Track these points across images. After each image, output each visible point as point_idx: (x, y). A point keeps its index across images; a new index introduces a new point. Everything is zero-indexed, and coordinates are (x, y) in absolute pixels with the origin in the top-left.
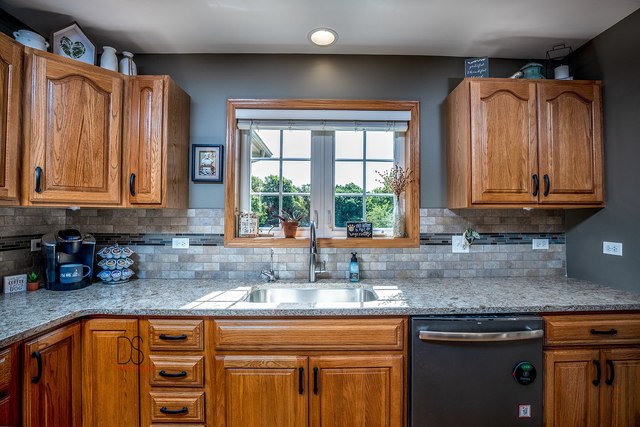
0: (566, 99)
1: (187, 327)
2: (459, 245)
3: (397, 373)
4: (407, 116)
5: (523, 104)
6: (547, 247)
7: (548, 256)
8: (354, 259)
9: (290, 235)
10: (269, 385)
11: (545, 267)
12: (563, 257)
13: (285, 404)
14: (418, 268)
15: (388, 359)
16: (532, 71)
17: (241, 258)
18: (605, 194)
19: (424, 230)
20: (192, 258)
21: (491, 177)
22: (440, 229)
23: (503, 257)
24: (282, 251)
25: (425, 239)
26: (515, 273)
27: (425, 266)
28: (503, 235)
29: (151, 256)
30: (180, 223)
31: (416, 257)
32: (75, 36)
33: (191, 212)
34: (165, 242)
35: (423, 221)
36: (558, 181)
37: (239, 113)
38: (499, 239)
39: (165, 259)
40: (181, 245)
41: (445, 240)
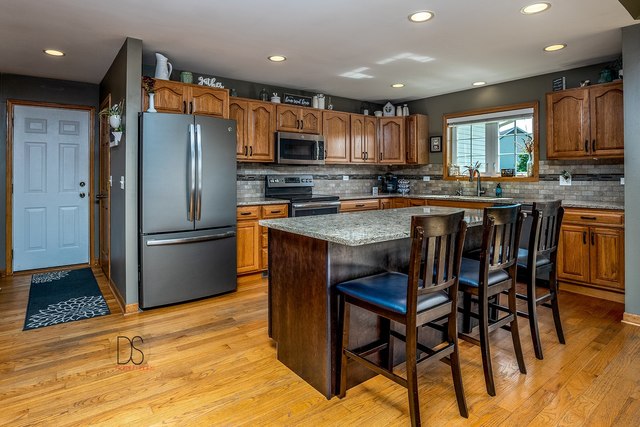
0: (611, 95)
2: (563, 181)
4: (531, 110)
5: (580, 101)
8: (499, 186)
14: (538, 193)
17: (450, 186)
19: (541, 172)
20: (430, 185)
22: (553, 172)
25: (543, 177)
26: (607, 199)
27: (542, 192)
28: (596, 175)
29: (416, 185)
30: (426, 170)
31: (537, 187)
32: (389, 105)
33: (430, 166)
34: (420, 178)
35: (541, 168)
36: (603, 143)
37: (449, 121)
38: (592, 177)
39: (421, 185)
40: (427, 179)
41: (555, 178)
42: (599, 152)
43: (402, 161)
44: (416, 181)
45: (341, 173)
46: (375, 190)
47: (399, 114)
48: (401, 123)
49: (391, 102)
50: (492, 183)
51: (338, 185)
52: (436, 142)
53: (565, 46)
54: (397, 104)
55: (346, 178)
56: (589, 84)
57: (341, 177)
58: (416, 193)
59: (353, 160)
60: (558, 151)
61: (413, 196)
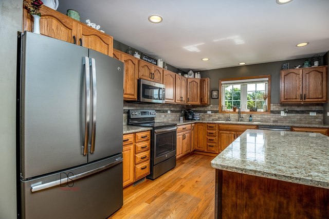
1: (214, 125)
2: (283, 114)
5: (298, 75)
6: (315, 115)
7: (315, 117)
8: (251, 116)
9: (234, 111)
11: (315, 121)
12: (322, 118)
14: (270, 120)
17: (222, 116)
19: (272, 109)
20: (212, 115)
22: (277, 109)
23: (298, 117)
24: (233, 114)
25: (272, 112)
26: (303, 122)
27: (272, 119)
28: (298, 111)
29: (203, 115)
30: (209, 108)
31: (269, 117)
32: (191, 72)
33: (211, 105)
34: (205, 112)
35: (271, 107)
36: (309, 96)
37: (222, 82)
38: (297, 112)
39: (206, 116)
40: (209, 112)
41: (279, 112)
42: (307, 100)
43: (198, 103)
44: (203, 114)
45: (167, 109)
46: (182, 118)
47: (196, 77)
48: (199, 82)
49: (192, 70)
50: (246, 115)
51: (165, 116)
52: (215, 93)
53: (308, 43)
54: (195, 72)
55: (169, 112)
56: (300, 67)
57: (166, 111)
58: (202, 120)
59: (176, 101)
60: (286, 99)
61: (201, 121)
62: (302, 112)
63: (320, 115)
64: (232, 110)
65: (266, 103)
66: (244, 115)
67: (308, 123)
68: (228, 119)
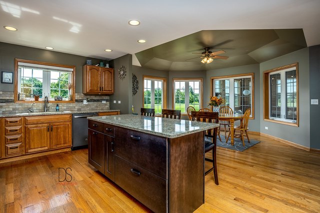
0: (107, 72)
1: (18, 119)
2: (85, 102)
3: (70, 126)
4: (72, 70)
5: (98, 72)
6: (105, 102)
7: (106, 105)
8: (58, 106)
9: (37, 100)
10: (40, 131)
11: (105, 107)
12: (109, 105)
13: (44, 135)
14: (75, 108)
15: (68, 123)
16: (102, 64)
18: (114, 91)
19: (76, 98)
21: (91, 87)
22: (81, 98)
23: (96, 105)
25: (77, 101)
26: (98, 108)
31: (74, 105)
35: (76, 96)
36: (105, 88)
38: (94, 101)
41: (82, 101)
42: (103, 91)
50: (52, 104)
56: (99, 66)
62: (98, 101)
63: (108, 103)
64: (33, 99)
65: (70, 92)
66: (49, 105)
67: (102, 109)
68: (30, 110)
